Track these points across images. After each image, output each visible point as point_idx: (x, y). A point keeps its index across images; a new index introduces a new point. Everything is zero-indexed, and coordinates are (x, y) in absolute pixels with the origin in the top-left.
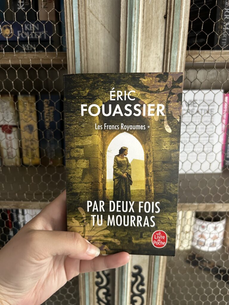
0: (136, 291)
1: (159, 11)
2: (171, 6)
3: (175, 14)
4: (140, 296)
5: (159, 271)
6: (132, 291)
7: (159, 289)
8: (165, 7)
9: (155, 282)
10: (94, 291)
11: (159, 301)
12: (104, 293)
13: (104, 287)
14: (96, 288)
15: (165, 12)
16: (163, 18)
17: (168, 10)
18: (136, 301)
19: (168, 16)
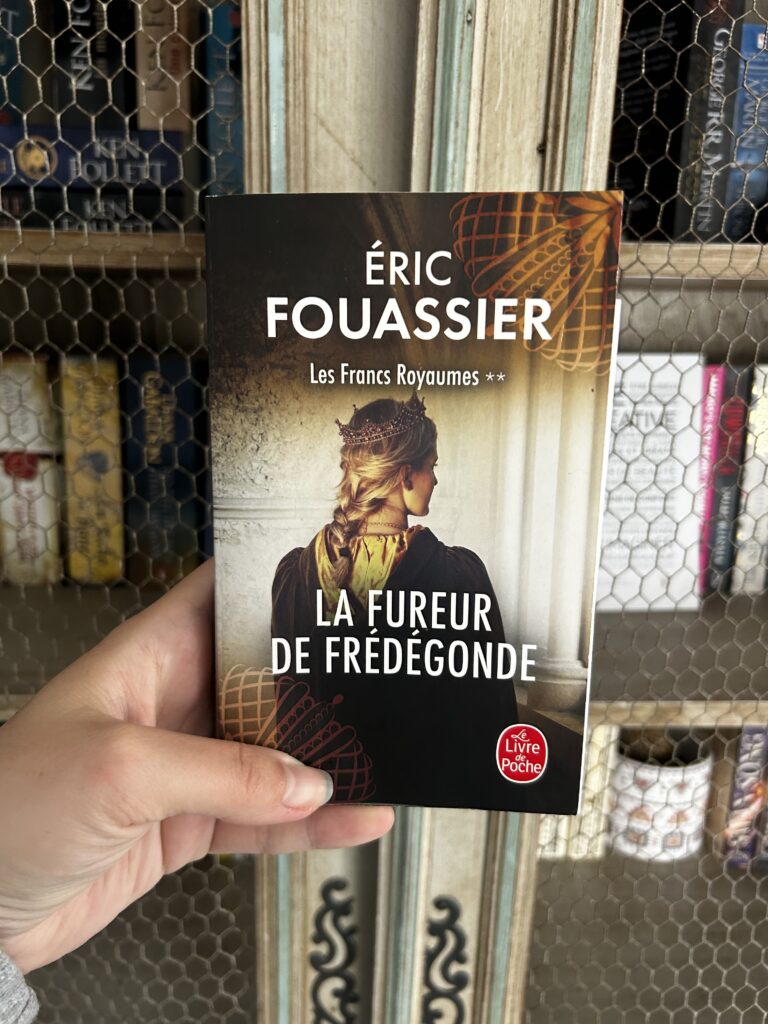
0: (439, 982)
1: (525, 133)
2: (557, 119)
3: (569, 142)
4: (451, 995)
5: (513, 913)
6: (427, 980)
7: (512, 972)
8: (541, 122)
9: (501, 951)
10: (304, 986)
11: (513, 1011)
12: (336, 993)
13: (338, 973)
14: (313, 975)
15: (540, 134)
16: (535, 152)
17: (550, 131)
18: (438, 1015)
19: (549, 147)
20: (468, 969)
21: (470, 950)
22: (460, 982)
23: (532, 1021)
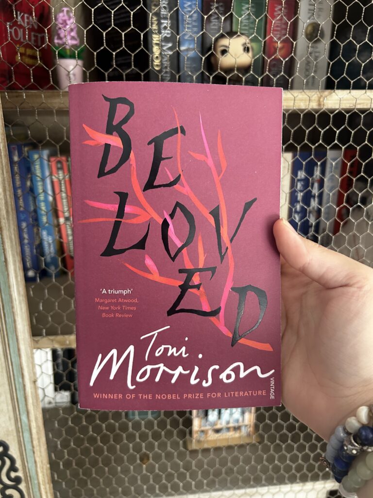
0: (7, 481)
4: (15, 487)
5: (33, 447)
20: (20, 474)
21: (18, 464)
22: (18, 480)
23: (60, 496)
